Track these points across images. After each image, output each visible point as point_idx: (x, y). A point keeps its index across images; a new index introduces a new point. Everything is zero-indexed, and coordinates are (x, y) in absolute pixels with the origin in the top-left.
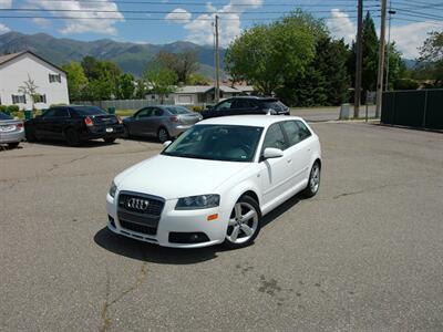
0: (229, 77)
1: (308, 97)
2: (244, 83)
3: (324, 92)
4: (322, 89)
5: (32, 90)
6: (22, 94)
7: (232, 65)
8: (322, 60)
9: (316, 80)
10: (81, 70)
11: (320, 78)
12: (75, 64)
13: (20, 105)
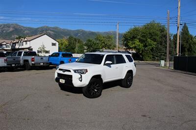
0: (125, 47)
1: (157, 57)
2: (131, 50)
3: (164, 55)
4: (163, 54)
5: (43, 48)
6: (40, 50)
7: (125, 42)
8: (164, 41)
9: (161, 50)
11: (163, 49)
13: (40, 54)
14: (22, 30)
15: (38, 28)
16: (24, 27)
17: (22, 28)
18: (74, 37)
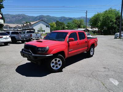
0: (91, 27)
1: (112, 32)
2: (95, 28)
5: (41, 29)
6: (39, 30)
7: (91, 23)
8: (118, 22)
9: (115, 28)
10: (55, 24)
11: (117, 27)
12: (54, 23)
13: (39, 32)
14: (27, 18)
15: (37, 17)
16: (29, 16)
17: (28, 17)
18: (60, 21)
